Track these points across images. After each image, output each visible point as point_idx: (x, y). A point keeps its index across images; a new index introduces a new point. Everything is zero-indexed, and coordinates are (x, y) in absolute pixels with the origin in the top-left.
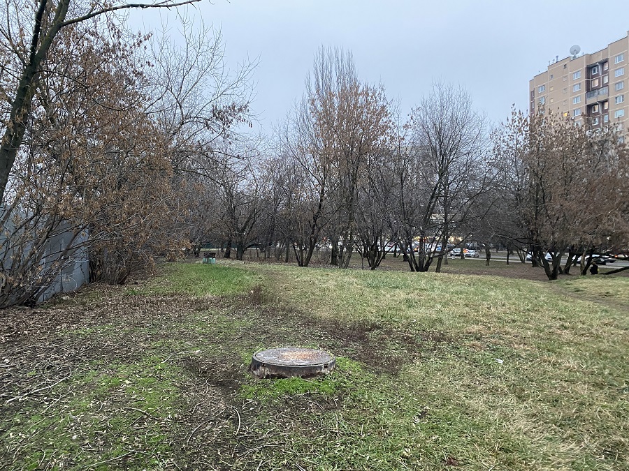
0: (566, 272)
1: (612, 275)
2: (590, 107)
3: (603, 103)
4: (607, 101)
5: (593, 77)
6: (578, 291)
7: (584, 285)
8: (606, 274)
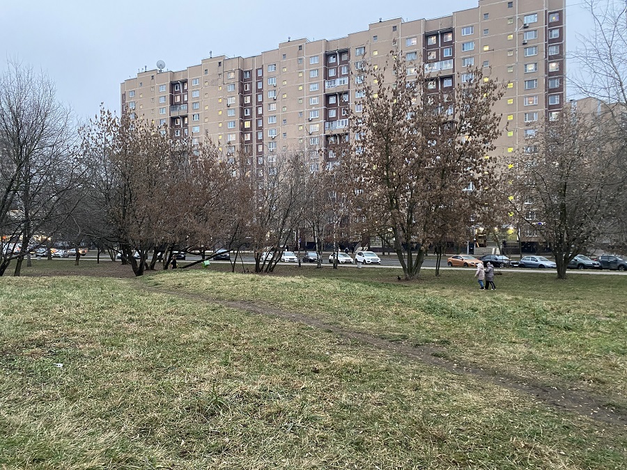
0: (152, 268)
1: (187, 269)
2: (173, 119)
3: (184, 117)
4: (186, 117)
5: (176, 92)
6: (156, 285)
7: (163, 279)
8: (183, 268)
